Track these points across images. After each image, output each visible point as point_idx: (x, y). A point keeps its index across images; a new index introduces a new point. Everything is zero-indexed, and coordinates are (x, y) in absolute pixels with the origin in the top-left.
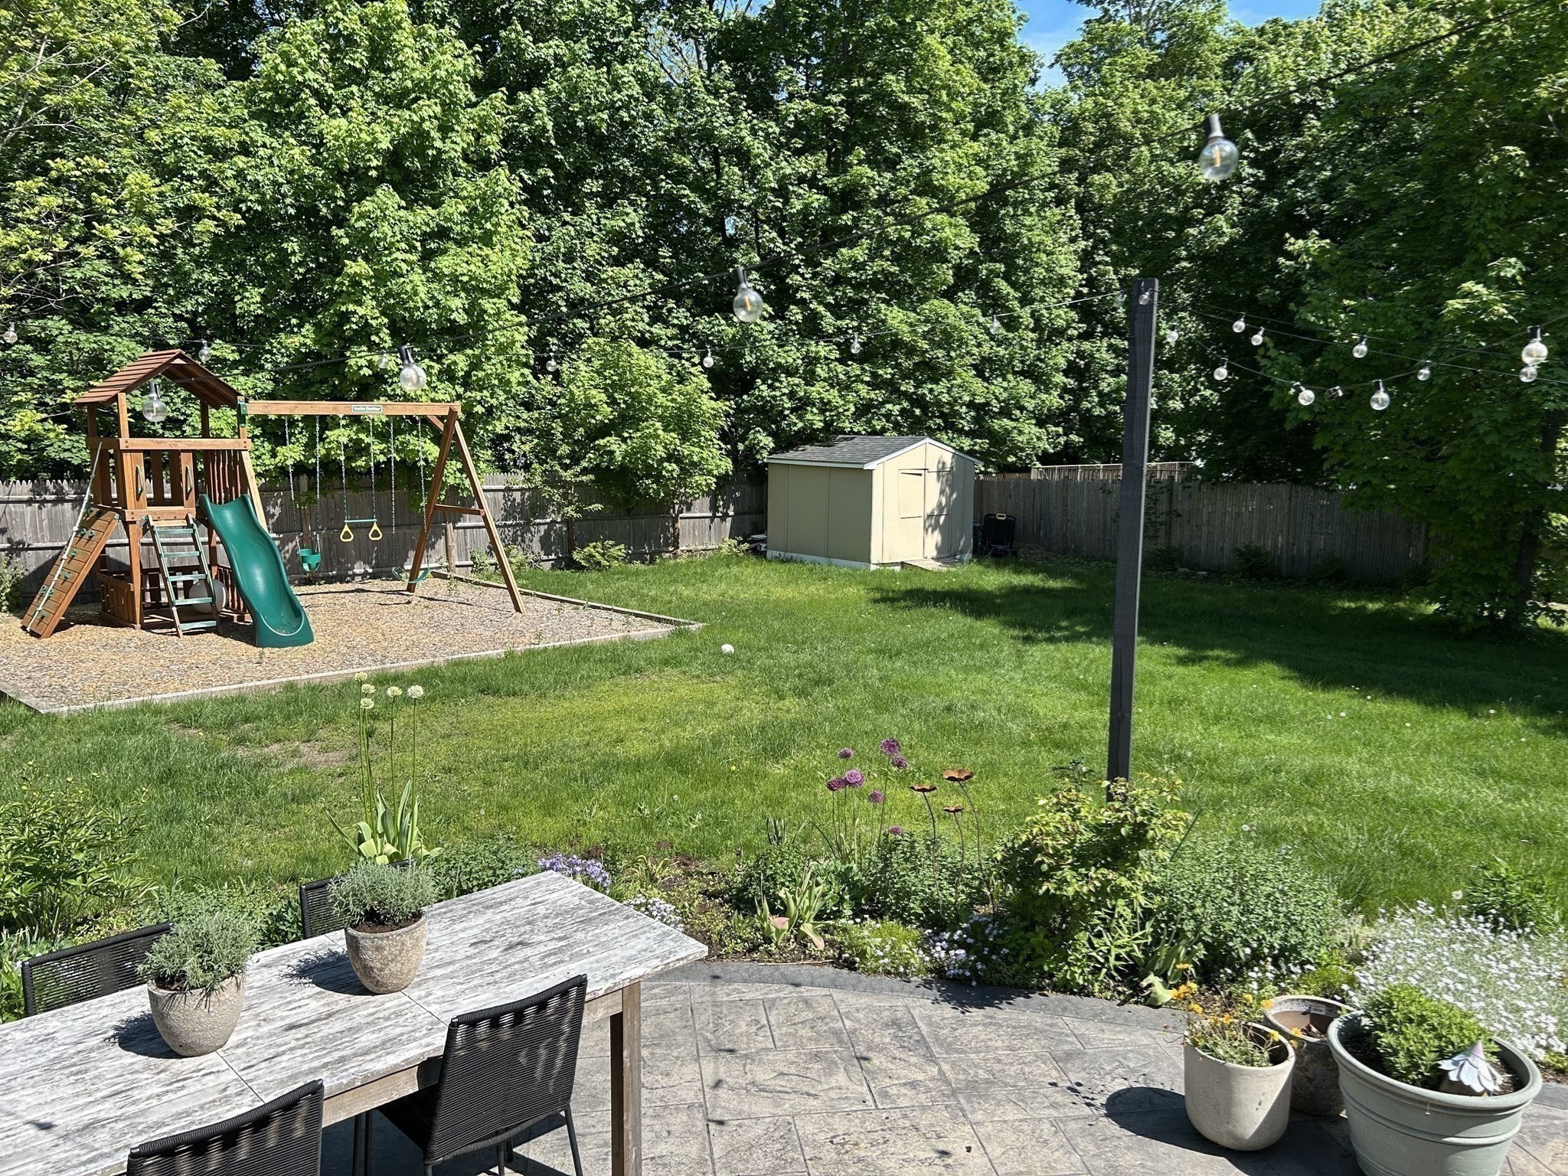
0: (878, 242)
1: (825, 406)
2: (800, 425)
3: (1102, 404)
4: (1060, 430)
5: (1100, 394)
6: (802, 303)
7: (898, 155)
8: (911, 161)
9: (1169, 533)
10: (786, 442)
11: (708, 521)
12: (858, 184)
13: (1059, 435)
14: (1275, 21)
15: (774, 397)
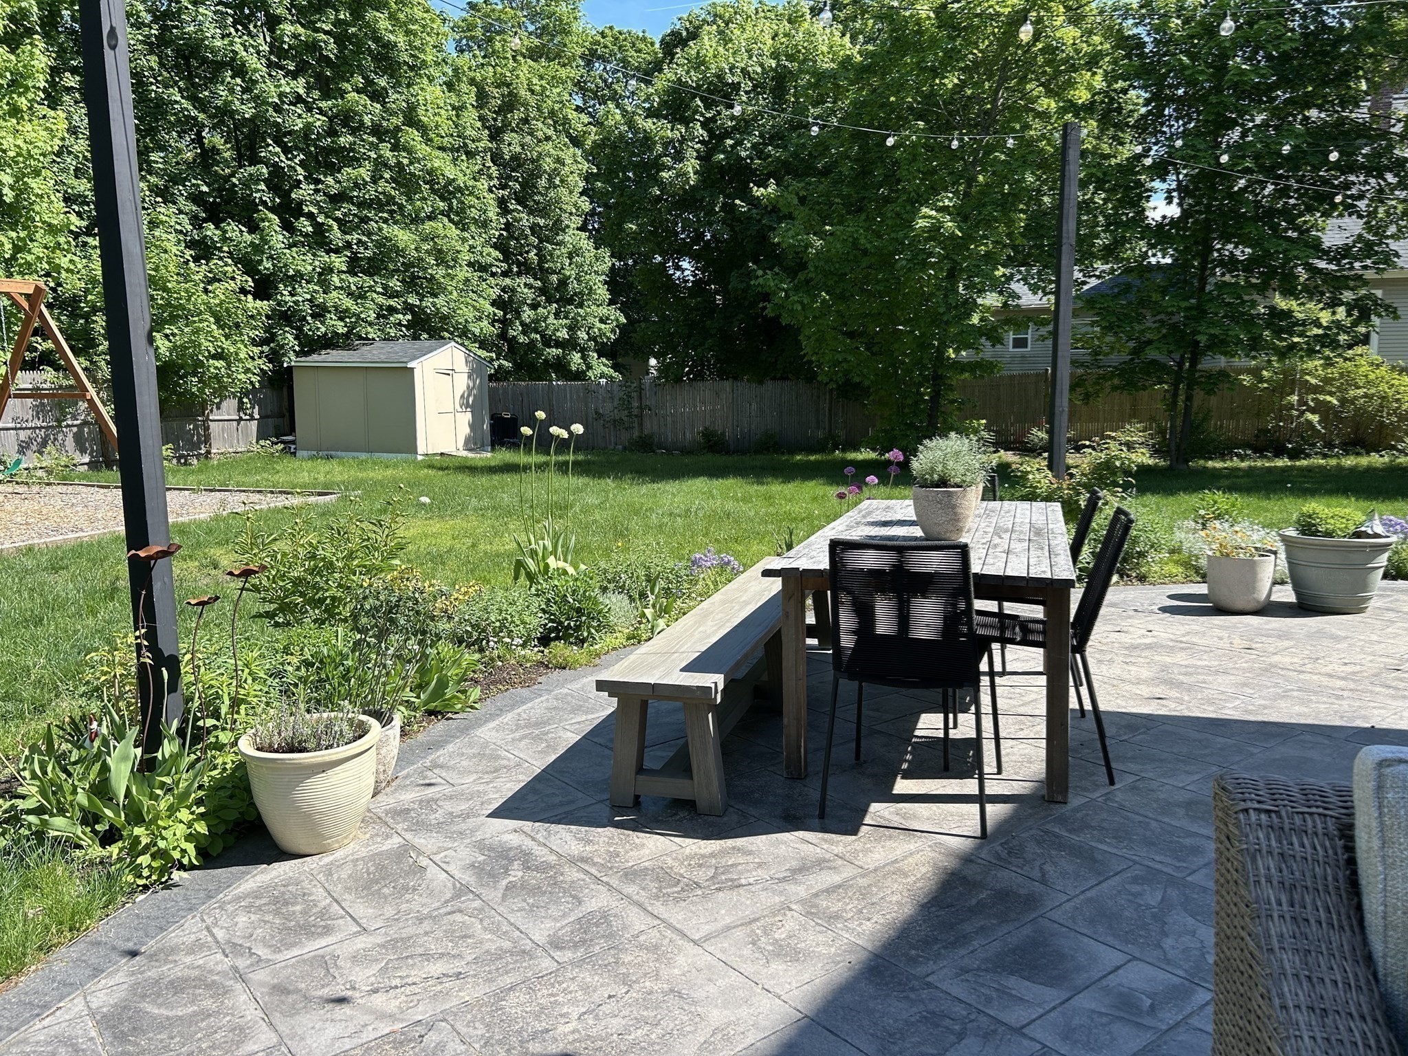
0: (376, 165)
1: (343, 314)
2: (323, 329)
3: (524, 333)
4: (494, 355)
5: (522, 324)
6: (310, 216)
7: (384, 89)
8: (397, 96)
9: (641, 425)
10: (310, 345)
11: (235, 423)
12: (353, 111)
13: (492, 360)
14: (611, 28)
15: (296, 303)
